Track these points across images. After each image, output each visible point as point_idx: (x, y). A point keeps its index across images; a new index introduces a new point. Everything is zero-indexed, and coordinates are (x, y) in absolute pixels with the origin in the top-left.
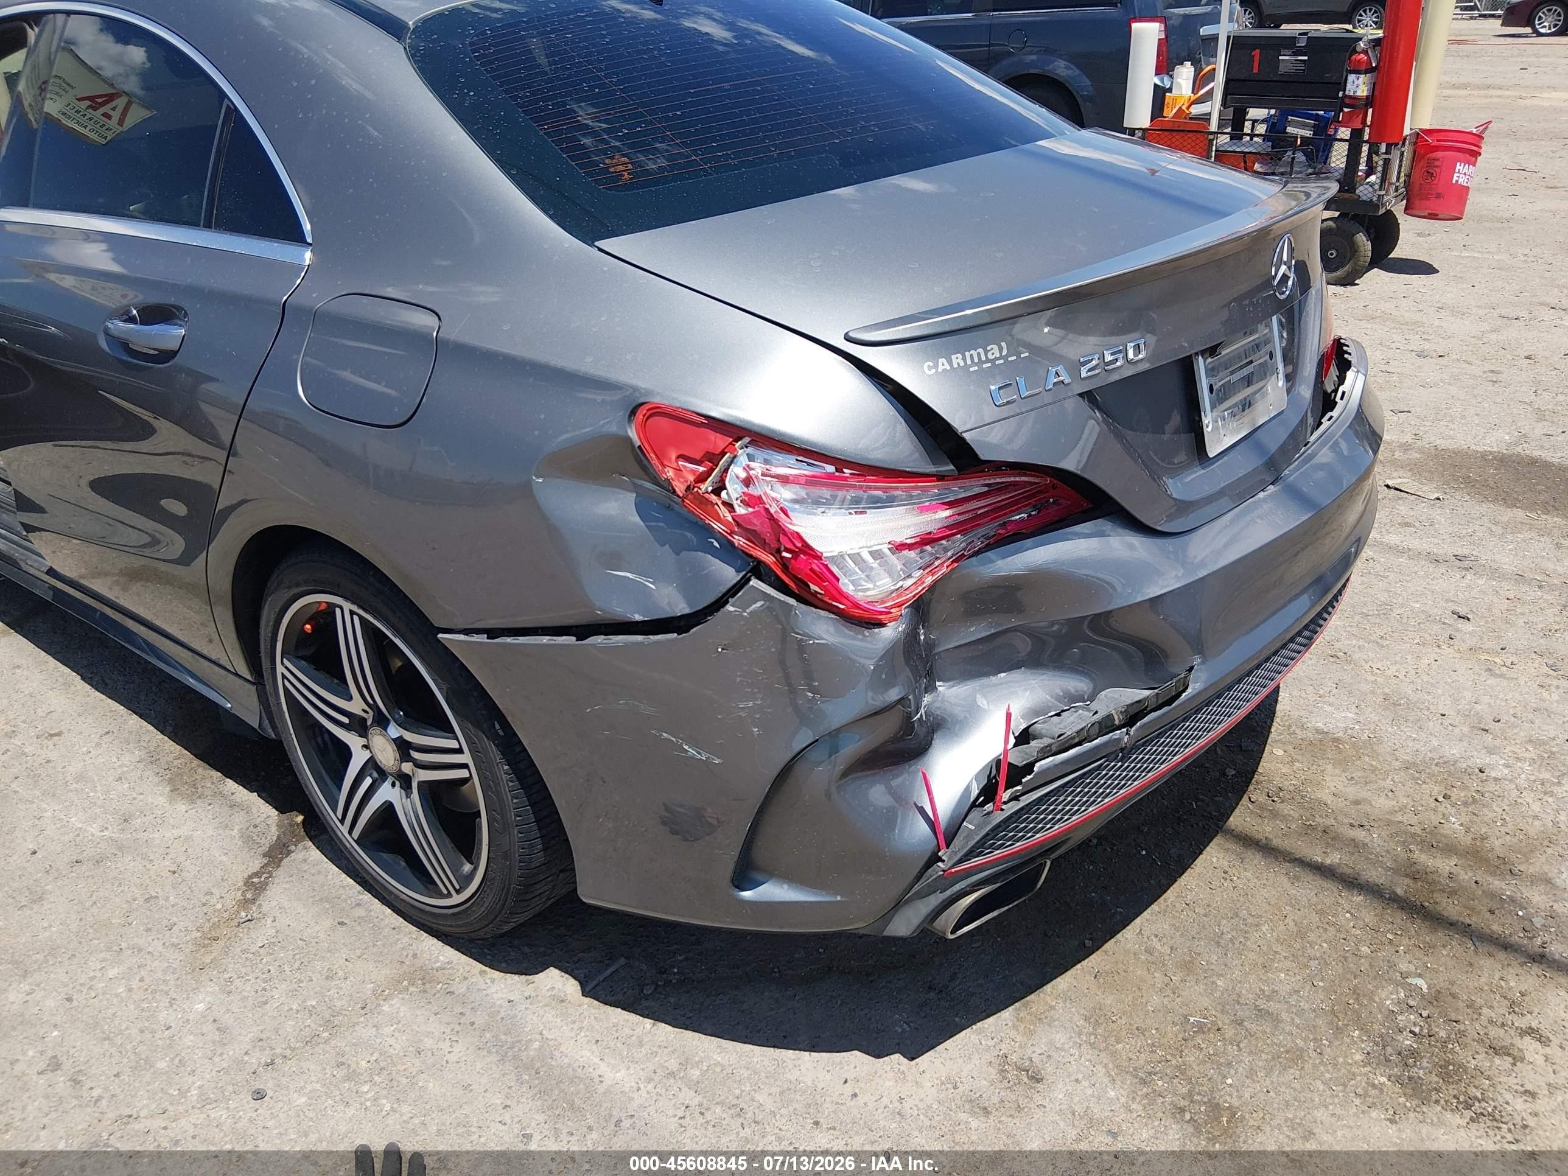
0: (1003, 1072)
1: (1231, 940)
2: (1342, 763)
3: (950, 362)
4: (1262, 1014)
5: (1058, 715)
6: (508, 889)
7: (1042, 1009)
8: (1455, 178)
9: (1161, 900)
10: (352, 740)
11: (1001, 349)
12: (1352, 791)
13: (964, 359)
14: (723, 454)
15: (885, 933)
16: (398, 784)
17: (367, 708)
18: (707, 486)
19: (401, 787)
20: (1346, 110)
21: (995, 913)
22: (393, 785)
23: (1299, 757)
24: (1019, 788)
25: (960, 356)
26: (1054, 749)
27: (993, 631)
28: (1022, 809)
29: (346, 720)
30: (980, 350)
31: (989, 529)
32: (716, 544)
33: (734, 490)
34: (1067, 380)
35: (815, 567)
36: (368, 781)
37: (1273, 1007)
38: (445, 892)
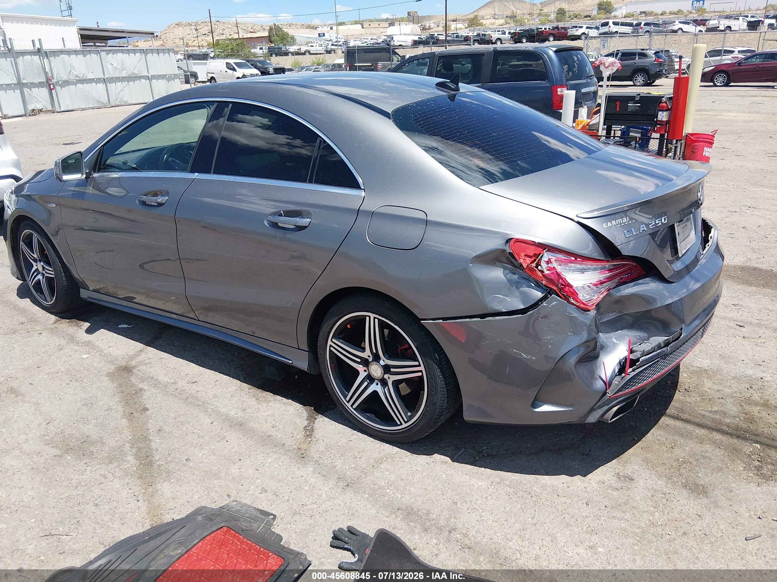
0: (618, 478)
1: (687, 436)
2: (710, 378)
3: (612, 223)
4: (704, 457)
5: (640, 345)
6: (432, 418)
7: (626, 459)
8: (704, 154)
9: (658, 424)
10: (360, 368)
11: (627, 219)
12: (716, 387)
13: (616, 222)
14: (540, 254)
15: (586, 422)
16: (379, 383)
17: (370, 355)
18: (534, 265)
19: (381, 385)
20: (658, 126)
21: (622, 415)
22: (377, 384)
23: (693, 377)
24: (635, 367)
25: (614, 221)
26: (645, 354)
27: (617, 316)
28: (636, 374)
29: (359, 360)
30: (621, 220)
31: (616, 280)
32: (533, 285)
33: (544, 265)
34: (646, 229)
35: (571, 291)
36: (366, 384)
37: (707, 455)
38: (399, 423)
